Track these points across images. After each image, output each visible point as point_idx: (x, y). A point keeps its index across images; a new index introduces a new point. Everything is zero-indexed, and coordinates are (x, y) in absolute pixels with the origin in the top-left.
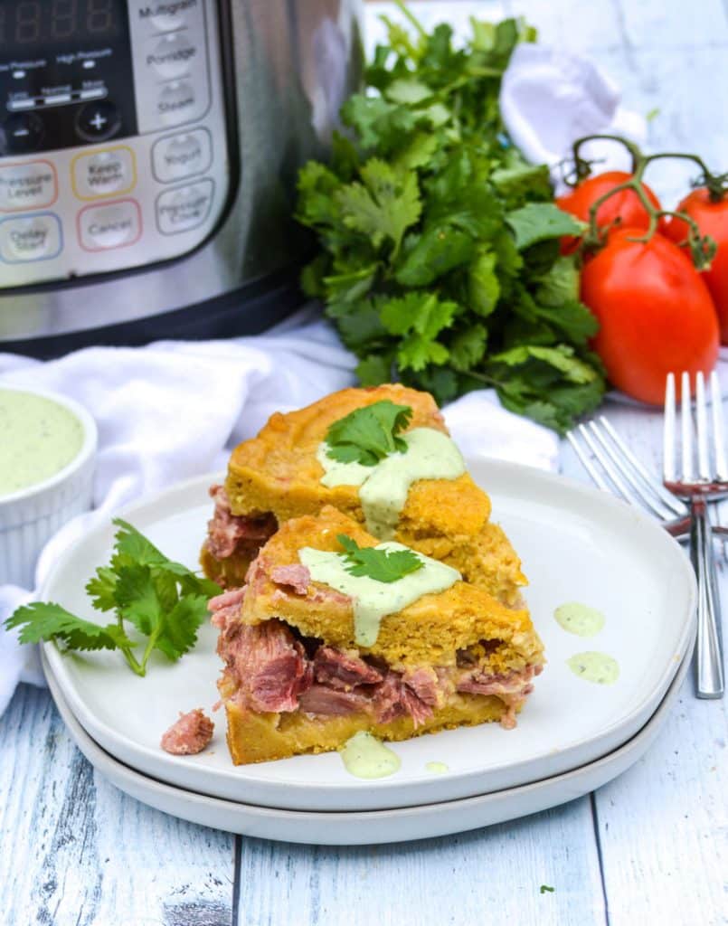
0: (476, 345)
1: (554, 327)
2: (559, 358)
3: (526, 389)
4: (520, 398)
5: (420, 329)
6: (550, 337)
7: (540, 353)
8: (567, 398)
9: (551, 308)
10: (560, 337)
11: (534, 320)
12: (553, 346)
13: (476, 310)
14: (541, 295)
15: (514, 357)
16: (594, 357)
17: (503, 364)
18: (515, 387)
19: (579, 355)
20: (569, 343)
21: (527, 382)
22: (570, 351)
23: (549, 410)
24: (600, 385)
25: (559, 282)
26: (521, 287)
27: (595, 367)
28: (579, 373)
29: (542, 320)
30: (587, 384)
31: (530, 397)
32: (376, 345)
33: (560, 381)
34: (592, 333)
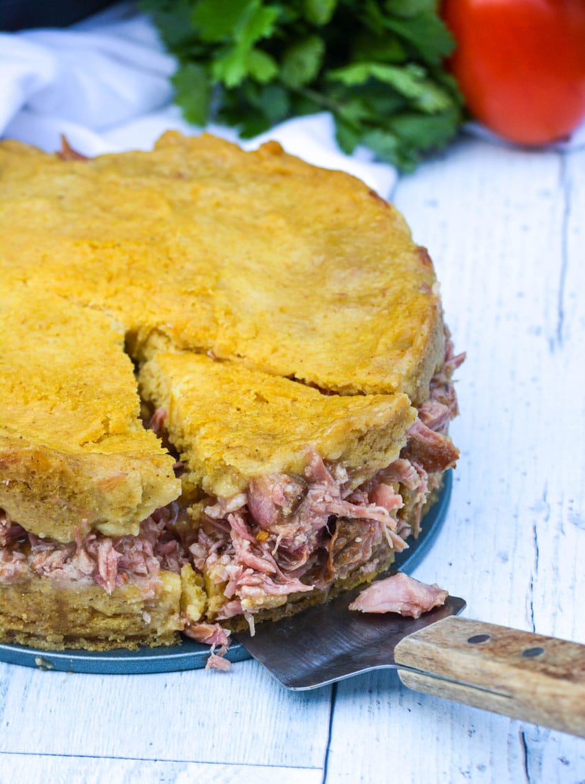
0: (309, 59)
1: (404, 42)
2: (405, 81)
3: (364, 114)
4: (356, 125)
6: (399, 53)
7: (383, 73)
8: (410, 127)
9: (404, 19)
10: (411, 57)
11: (380, 32)
12: (400, 64)
13: (309, 16)
14: (391, 4)
15: (353, 75)
16: (451, 80)
17: (339, 83)
18: (352, 111)
19: (432, 77)
20: (421, 62)
21: (366, 106)
22: (420, 73)
23: (389, 141)
24: (455, 115)
27: (450, 93)
28: (431, 99)
29: (390, 34)
30: (438, 113)
31: (369, 124)
32: (196, 51)
33: (408, 107)
34: (447, 52)
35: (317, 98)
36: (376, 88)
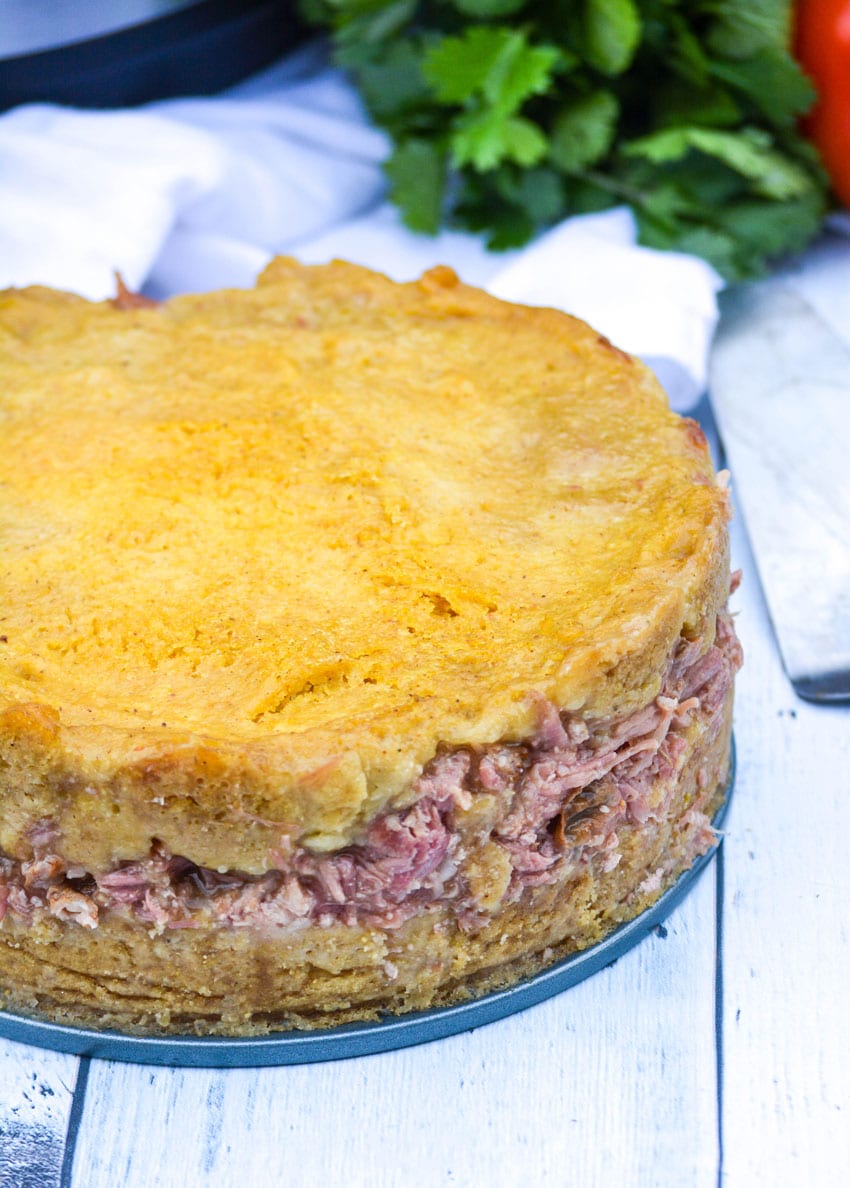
0: (595, 126)
1: (738, 96)
2: (742, 153)
3: (680, 205)
4: (670, 222)
5: (493, 92)
6: (729, 112)
7: (709, 142)
8: (752, 223)
9: (734, 61)
10: (749, 117)
11: (700, 81)
12: (732, 128)
13: (595, 62)
14: (717, 39)
15: (663, 147)
16: (809, 150)
17: (642, 160)
18: (663, 202)
19: (782, 148)
20: (762, 123)
21: (685, 193)
22: (763, 140)
23: (722, 245)
24: (817, 202)
25: (749, 16)
26: (679, 23)
27: (809, 169)
28: (778, 178)
29: (715, 82)
30: (793, 199)
31: (690, 221)
32: (421, 121)
33: (745, 193)
34: (804, 108)
35: (607, 184)
36: (700, 166)
